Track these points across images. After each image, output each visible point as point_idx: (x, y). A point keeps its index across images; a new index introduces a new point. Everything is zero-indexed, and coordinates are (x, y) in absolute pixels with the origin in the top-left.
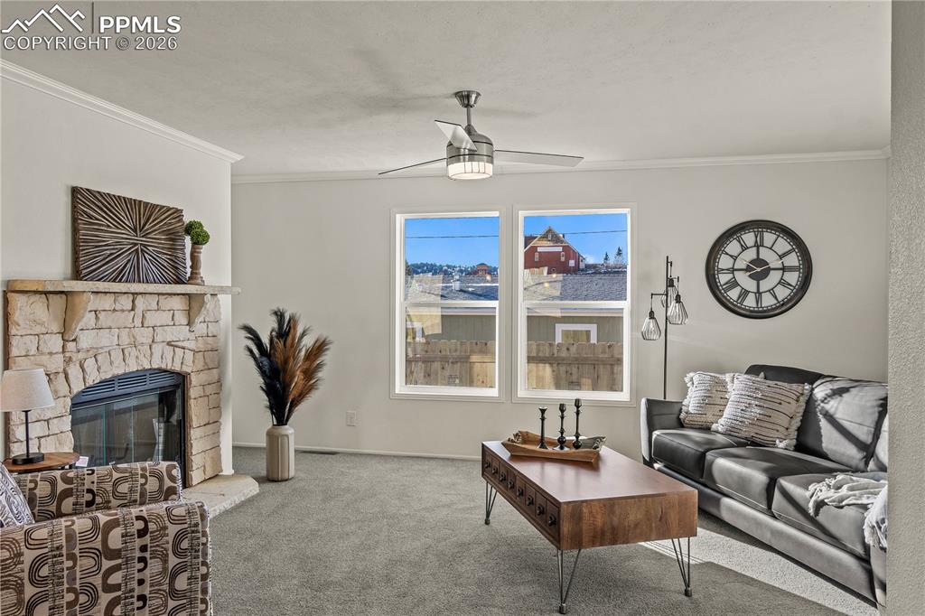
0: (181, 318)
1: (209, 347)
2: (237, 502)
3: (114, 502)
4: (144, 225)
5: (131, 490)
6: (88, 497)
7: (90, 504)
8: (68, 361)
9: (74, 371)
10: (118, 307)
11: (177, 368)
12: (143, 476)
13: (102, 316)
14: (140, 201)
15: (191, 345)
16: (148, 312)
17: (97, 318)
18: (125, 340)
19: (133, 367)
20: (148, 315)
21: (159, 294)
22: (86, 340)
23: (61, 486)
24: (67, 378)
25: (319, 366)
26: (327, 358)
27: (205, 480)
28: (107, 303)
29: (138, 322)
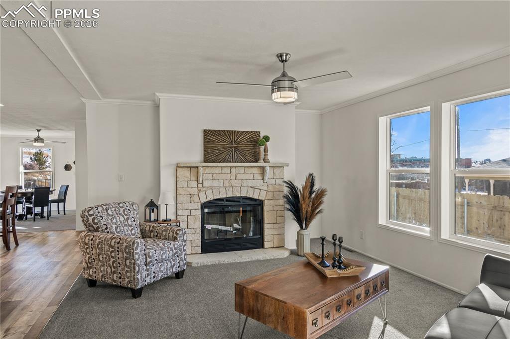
0: (259, 177)
1: (277, 190)
2: (268, 258)
3: (162, 238)
4: (237, 140)
5: (166, 235)
6: (156, 234)
7: (157, 236)
8: (199, 191)
9: (202, 194)
10: (223, 172)
11: (256, 197)
12: (170, 231)
13: (214, 175)
14: (235, 131)
15: (265, 188)
16: (239, 175)
17: (212, 176)
18: (227, 184)
19: (230, 195)
20: (238, 175)
21: (245, 167)
22: (206, 184)
23: (151, 229)
24: (199, 196)
25: (321, 203)
26: (325, 199)
27: (273, 247)
28: (218, 170)
29: (233, 178)
